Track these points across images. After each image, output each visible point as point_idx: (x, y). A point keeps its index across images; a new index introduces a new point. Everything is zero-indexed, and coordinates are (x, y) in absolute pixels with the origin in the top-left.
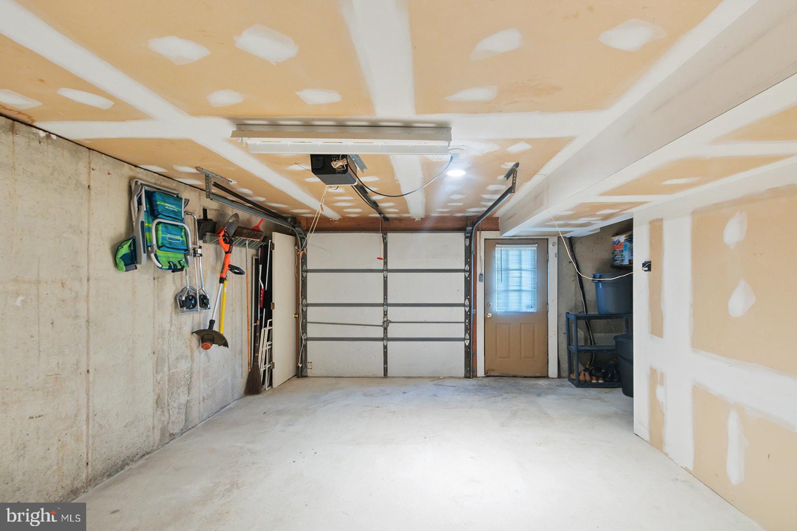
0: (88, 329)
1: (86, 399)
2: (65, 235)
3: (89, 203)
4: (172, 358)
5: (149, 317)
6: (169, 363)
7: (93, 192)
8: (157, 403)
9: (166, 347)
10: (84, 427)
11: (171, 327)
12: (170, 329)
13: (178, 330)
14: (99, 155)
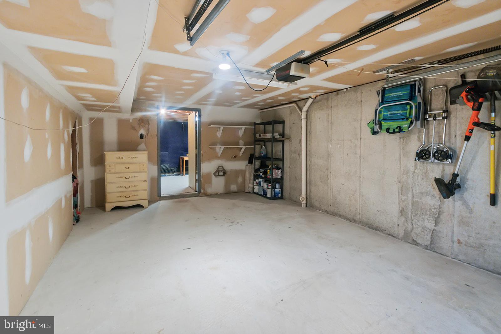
0: (360, 160)
1: (359, 187)
2: (352, 123)
3: (361, 108)
4: (416, 191)
5: (395, 160)
6: (413, 192)
7: (362, 102)
8: (401, 212)
9: (410, 181)
10: (358, 198)
11: (416, 170)
12: (415, 171)
13: (424, 174)
14: (365, 85)
